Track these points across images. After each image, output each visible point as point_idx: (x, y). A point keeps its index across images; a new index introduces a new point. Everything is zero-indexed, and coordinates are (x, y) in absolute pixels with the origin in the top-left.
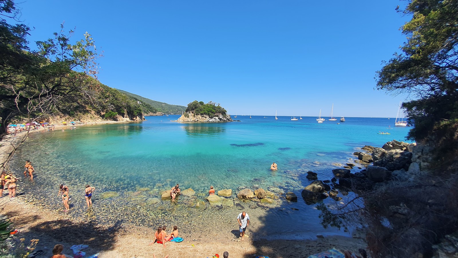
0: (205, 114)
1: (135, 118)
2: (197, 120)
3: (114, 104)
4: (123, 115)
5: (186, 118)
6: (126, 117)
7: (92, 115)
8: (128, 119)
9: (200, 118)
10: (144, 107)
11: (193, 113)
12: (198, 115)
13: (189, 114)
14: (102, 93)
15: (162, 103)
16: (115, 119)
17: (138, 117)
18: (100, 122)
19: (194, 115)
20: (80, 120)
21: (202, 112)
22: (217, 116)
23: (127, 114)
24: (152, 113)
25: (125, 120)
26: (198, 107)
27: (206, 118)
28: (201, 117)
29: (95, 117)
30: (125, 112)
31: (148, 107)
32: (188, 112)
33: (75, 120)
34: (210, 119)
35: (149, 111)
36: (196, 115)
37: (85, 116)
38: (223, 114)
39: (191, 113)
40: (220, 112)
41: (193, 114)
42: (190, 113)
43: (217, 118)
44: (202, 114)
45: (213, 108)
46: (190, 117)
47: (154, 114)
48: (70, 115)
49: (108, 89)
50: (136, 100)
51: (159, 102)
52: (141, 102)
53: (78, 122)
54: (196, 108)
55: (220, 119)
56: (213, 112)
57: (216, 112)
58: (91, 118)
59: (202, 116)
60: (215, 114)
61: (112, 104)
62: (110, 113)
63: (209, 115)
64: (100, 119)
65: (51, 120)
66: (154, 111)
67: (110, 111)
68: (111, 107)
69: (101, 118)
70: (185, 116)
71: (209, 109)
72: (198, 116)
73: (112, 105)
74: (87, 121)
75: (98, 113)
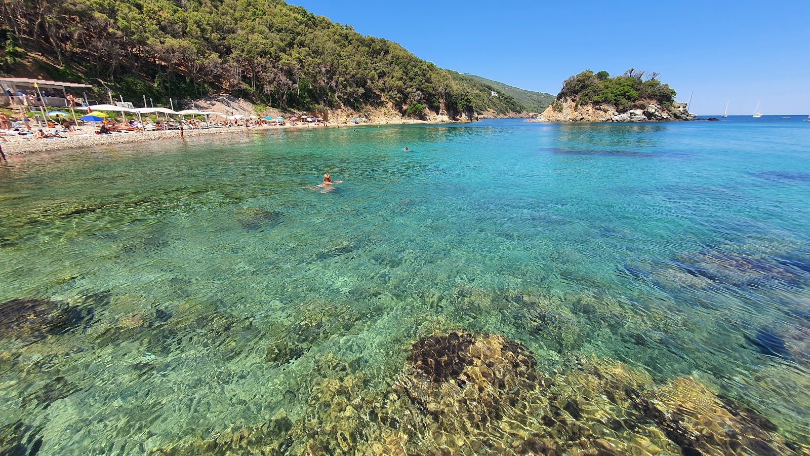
0: (606, 101)
1: (458, 117)
2: (582, 117)
3: (422, 90)
4: (437, 110)
5: (555, 114)
6: (442, 114)
7: (388, 110)
8: (446, 118)
9: (589, 112)
10: (501, 101)
11: (573, 101)
12: (586, 104)
13: (565, 105)
14: (406, 71)
15: (540, 94)
16: (422, 118)
17: (463, 114)
18: (398, 120)
19: (576, 106)
20: (366, 117)
21: (596, 98)
22: (642, 107)
23: (444, 108)
24: (514, 113)
25: (440, 120)
26: (587, 86)
27: (605, 111)
28: (594, 110)
29: (391, 113)
30: (442, 105)
31: (508, 102)
32: (562, 100)
33: (360, 116)
34: (616, 113)
35: (508, 110)
36: (582, 104)
37: (377, 112)
38: (660, 102)
39: (569, 100)
40: (651, 97)
41: (574, 104)
42: (566, 101)
43: (639, 112)
44: (596, 103)
45: (632, 86)
46: (564, 111)
47: (518, 115)
48: (354, 109)
49: (416, 63)
50: (490, 89)
51: (535, 93)
52: (497, 93)
53: (364, 119)
54: (583, 87)
55: (650, 115)
56: (629, 98)
57: (641, 97)
58: (385, 114)
59: (596, 109)
60: (637, 102)
61: (418, 89)
62: (415, 106)
63: (616, 104)
64: (398, 117)
65: (330, 115)
66: (518, 108)
67: (415, 102)
68: (416, 96)
69: (399, 113)
70: (554, 109)
71: (620, 88)
72: (586, 107)
73: (418, 92)
74: (379, 120)
75: (398, 106)
